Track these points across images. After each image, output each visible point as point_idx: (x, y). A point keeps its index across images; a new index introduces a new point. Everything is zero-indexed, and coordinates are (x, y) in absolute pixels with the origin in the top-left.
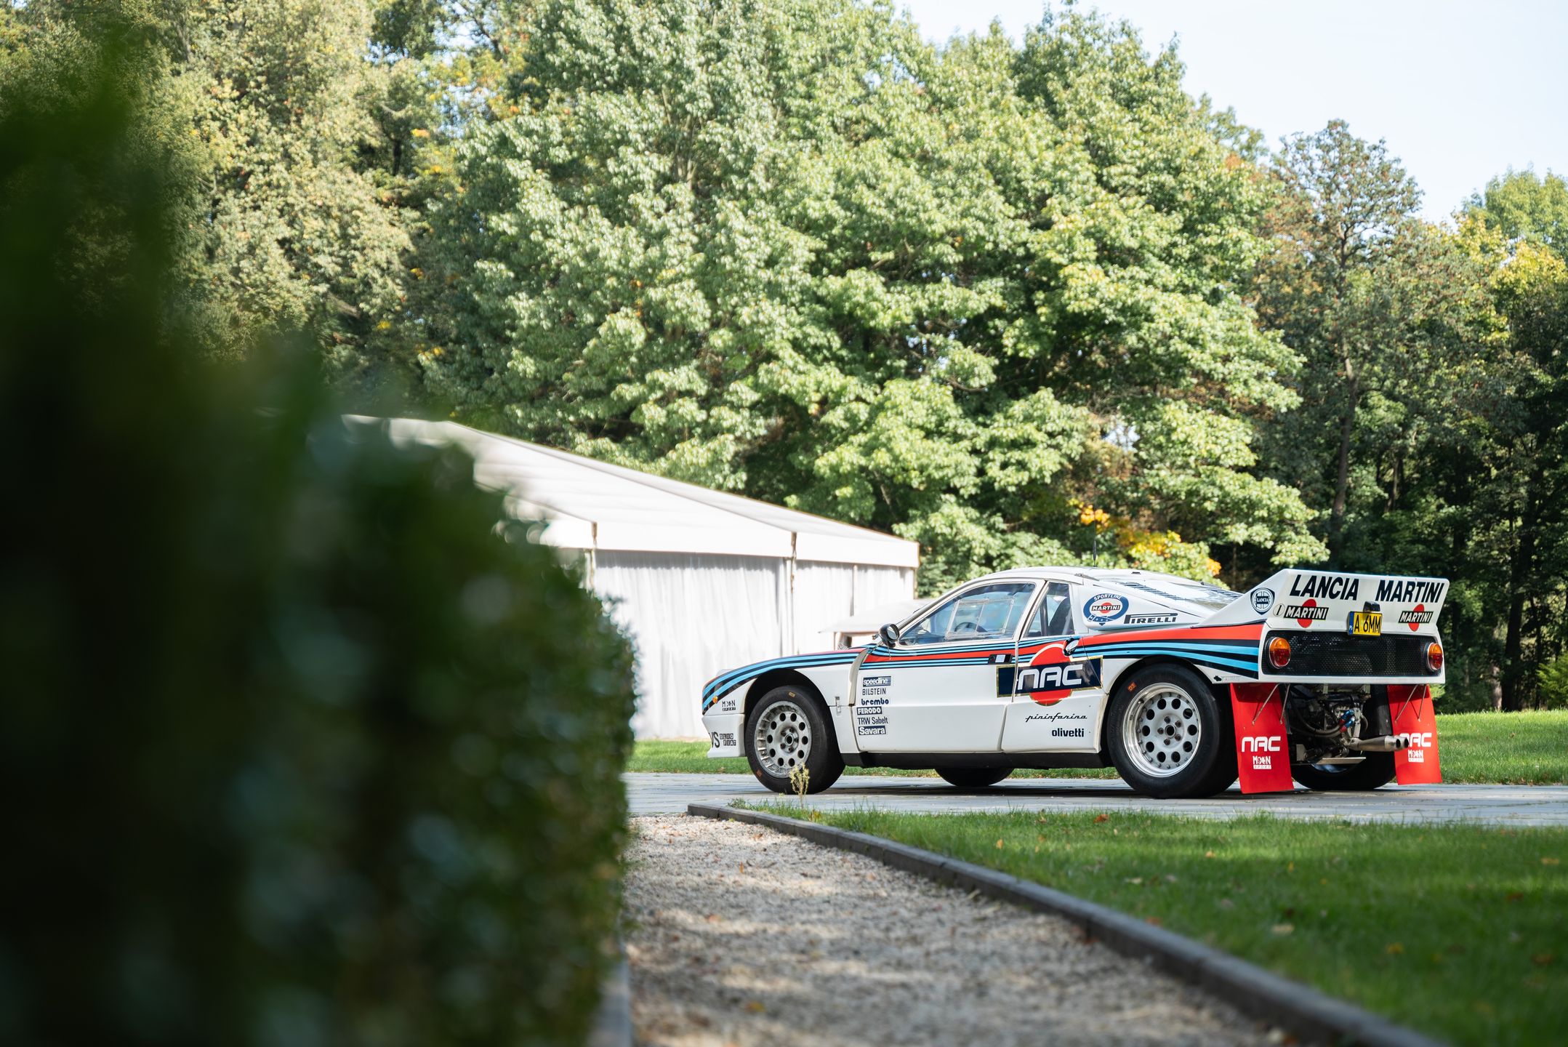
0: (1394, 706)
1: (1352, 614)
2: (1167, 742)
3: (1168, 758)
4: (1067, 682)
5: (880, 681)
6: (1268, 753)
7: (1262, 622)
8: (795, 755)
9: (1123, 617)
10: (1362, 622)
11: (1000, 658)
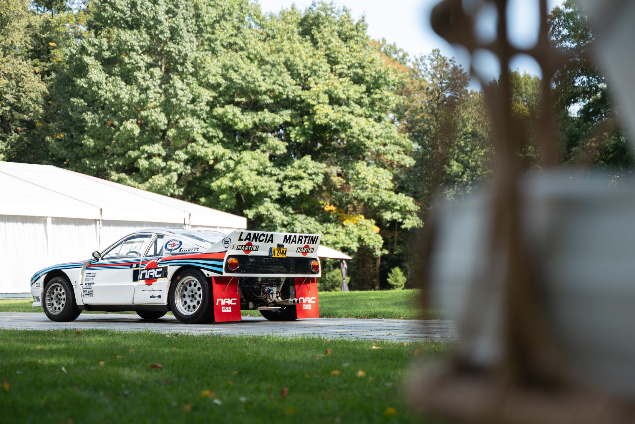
0: (297, 287)
1: (271, 249)
2: (192, 301)
3: (191, 307)
4: (157, 276)
5: (92, 275)
6: (230, 305)
7: (226, 252)
8: (61, 306)
9: (179, 249)
10: (276, 252)
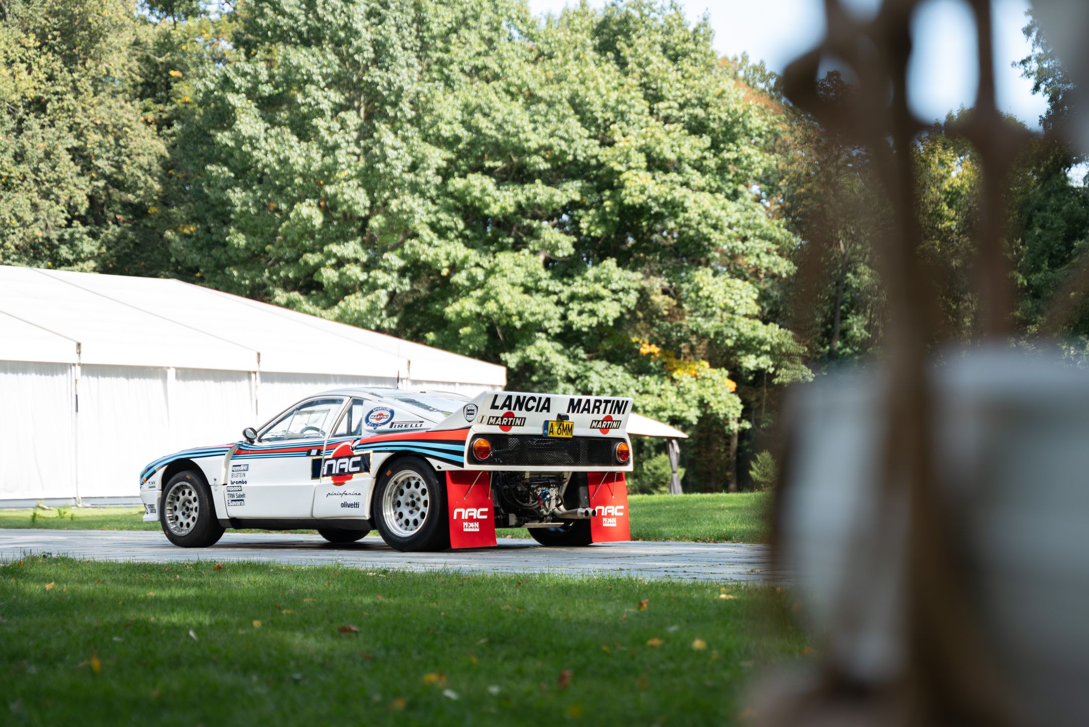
0: (592, 487)
1: (546, 422)
2: (411, 512)
3: (411, 523)
4: (352, 470)
5: (242, 467)
6: (477, 520)
7: (469, 428)
8: (190, 520)
9: (389, 424)
10: (556, 428)
11: (314, 452)
